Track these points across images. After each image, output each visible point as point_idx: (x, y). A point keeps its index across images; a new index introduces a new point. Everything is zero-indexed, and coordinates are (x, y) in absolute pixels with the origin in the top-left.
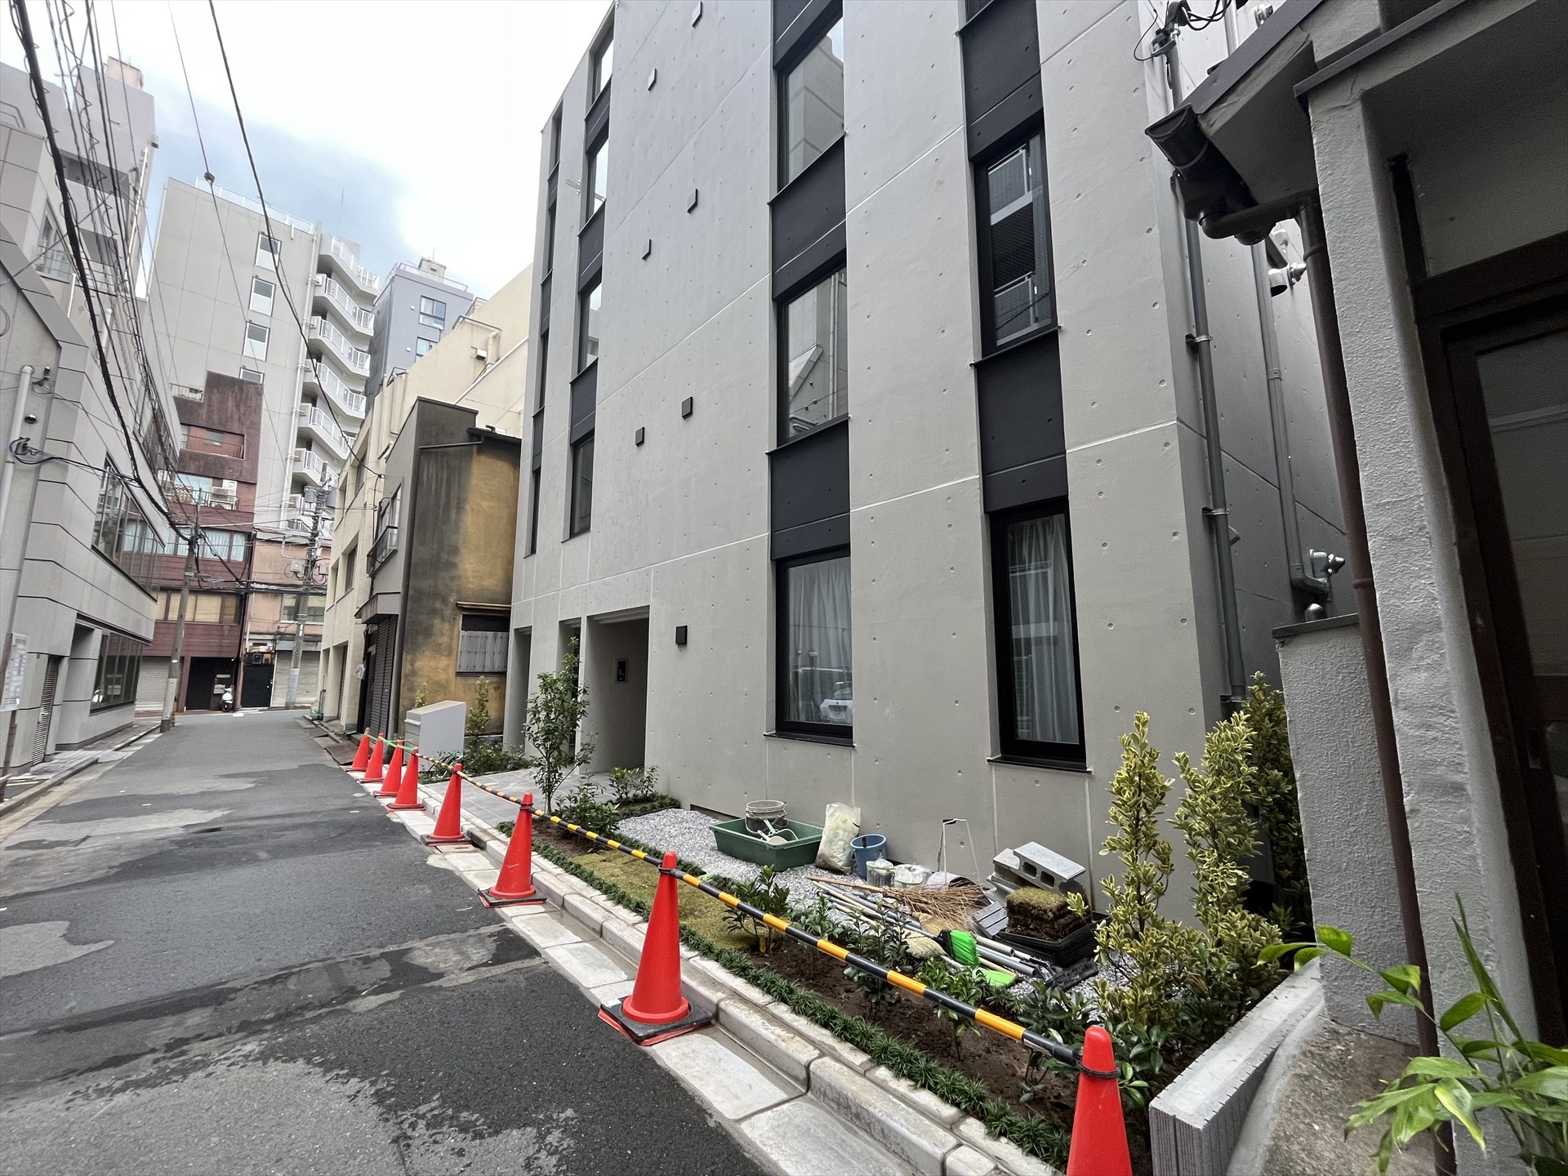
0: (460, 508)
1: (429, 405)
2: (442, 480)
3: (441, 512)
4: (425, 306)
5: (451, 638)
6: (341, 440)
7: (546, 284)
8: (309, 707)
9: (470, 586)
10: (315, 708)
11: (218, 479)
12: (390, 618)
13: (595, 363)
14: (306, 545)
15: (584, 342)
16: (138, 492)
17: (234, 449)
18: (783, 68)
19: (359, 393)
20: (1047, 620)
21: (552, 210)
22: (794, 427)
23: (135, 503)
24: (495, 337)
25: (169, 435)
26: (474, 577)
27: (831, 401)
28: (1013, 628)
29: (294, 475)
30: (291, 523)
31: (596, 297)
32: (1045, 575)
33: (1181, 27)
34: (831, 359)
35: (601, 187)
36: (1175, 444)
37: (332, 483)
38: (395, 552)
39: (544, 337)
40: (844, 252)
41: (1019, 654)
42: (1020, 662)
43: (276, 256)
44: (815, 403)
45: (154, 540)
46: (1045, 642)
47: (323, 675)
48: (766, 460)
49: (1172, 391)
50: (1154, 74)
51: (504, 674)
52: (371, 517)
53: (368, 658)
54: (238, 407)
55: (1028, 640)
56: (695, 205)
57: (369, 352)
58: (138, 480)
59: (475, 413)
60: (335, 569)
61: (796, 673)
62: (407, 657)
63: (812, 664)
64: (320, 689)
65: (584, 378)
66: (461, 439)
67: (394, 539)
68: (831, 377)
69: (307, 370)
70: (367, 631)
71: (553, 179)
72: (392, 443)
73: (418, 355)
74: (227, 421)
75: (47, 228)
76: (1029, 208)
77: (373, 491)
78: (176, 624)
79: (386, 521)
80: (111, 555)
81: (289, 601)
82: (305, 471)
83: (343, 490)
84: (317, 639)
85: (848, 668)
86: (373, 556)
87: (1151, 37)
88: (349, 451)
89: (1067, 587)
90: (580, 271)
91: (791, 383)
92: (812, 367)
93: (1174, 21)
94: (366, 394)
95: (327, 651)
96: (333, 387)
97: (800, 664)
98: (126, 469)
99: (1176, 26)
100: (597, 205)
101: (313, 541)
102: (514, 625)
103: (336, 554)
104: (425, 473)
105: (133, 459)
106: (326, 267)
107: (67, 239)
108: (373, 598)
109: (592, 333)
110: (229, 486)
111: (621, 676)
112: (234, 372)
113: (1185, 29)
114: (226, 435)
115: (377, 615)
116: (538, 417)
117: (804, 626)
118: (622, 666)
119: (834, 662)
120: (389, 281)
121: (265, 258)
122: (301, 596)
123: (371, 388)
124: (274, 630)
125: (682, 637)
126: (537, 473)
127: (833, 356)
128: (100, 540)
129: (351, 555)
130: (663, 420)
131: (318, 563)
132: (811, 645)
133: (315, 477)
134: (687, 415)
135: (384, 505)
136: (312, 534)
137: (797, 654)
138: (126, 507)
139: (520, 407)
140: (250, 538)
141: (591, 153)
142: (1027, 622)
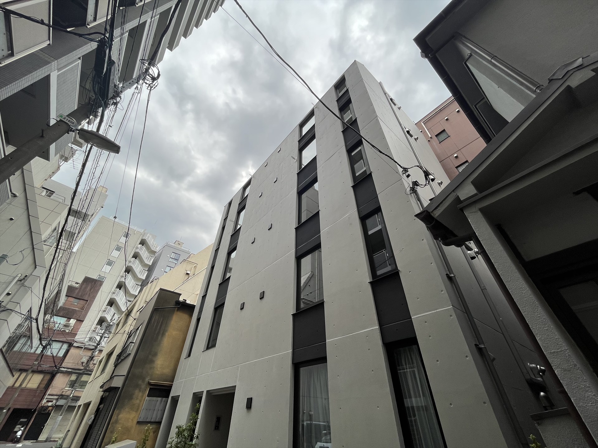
0: (163, 334)
1: (163, 291)
2: (160, 322)
3: (155, 336)
4: (173, 255)
5: (140, 401)
6: (125, 304)
7: (217, 250)
8: (57, 441)
9: (158, 372)
10: (60, 442)
11: (69, 319)
12: (116, 389)
13: (230, 277)
14: (93, 349)
15: (227, 269)
16: (34, 324)
17: (81, 306)
18: (300, 193)
19: (138, 285)
20: (420, 397)
21: (223, 228)
22: (303, 302)
23: (30, 329)
24: (195, 267)
25: (59, 300)
26: (160, 368)
27: (317, 292)
28: (405, 400)
29: (101, 317)
30: (91, 339)
31: (233, 255)
32: (414, 372)
33: (417, 187)
34: (316, 276)
35: (241, 222)
36: (454, 316)
37: (114, 321)
38: (130, 354)
39: (213, 268)
40: (320, 243)
41: (410, 417)
42: (411, 421)
43: (127, 239)
44: (311, 293)
45: (29, 345)
46: (421, 409)
47: (73, 419)
48: (291, 317)
49: (447, 295)
50: (413, 198)
51: (160, 423)
52: (125, 336)
53: (98, 412)
54: (91, 290)
55: (413, 407)
56: (271, 228)
57: (147, 271)
58: (37, 320)
59: (180, 295)
60: (100, 362)
61: (303, 425)
62: (116, 412)
63: (311, 419)
64: (67, 430)
65: (225, 283)
66: (172, 305)
67: (132, 347)
68: (317, 283)
69: (122, 277)
70: (103, 396)
71: (225, 219)
72: (145, 305)
73: (165, 272)
74: (84, 295)
75: (55, 229)
76: (381, 230)
77: (130, 326)
78: (17, 388)
79: (130, 340)
80: (6, 354)
81: (73, 377)
82: (106, 316)
83: (118, 325)
84: (77, 399)
85: (328, 422)
86: (119, 356)
87: (409, 189)
88: (126, 308)
89: (426, 381)
90: (229, 246)
91: (302, 285)
92: (309, 279)
93: (415, 185)
94: (141, 286)
95: (80, 406)
96: (130, 282)
97: (305, 419)
98: (34, 315)
99: (416, 186)
100: (239, 227)
101: (96, 347)
102: (172, 394)
103: (104, 354)
104: (154, 318)
105: (39, 311)
106: (143, 243)
107: (59, 234)
108: (112, 378)
109: (230, 266)
110: (73, 322)
111: (217, 428)
112: (95, 277)
113: (418, 187)
114: (81, 301)
115: (111, 387)
116: (204, 297)
117: (307, 397)
118: (218, 419)
119: (321, 419)
120: (163, 247)
121: (123, 239)
122: (80, 375)
123: (144, 284)
124: (59, 393)
125: (249, 404)
126: (198, 320)
127: (317, 275)
128: (6, 345)
129: (110, 355)
130: (252, 300)
131: (94, 358)
132: (310, 408)
133: (109, 318)
134: (262, 298)
135: (132, 332)
136: (97, 344)
137: (304, 413)
138: (25, 331)
139: (198, 292)
140: (70, 345)
141: (239, 213)
142: (410, 397)
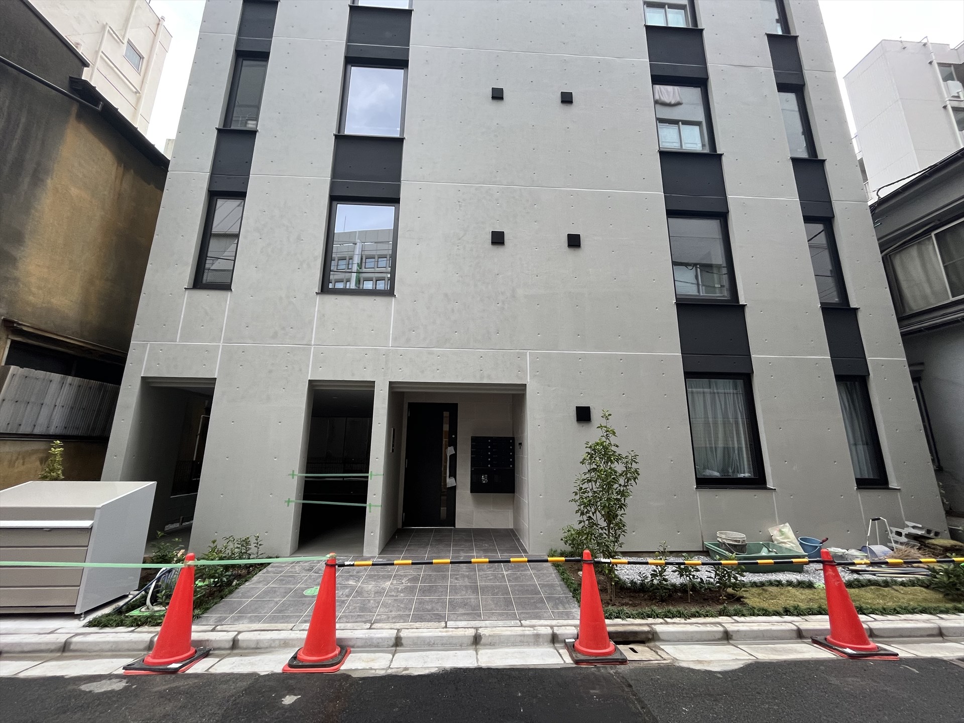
9: (31, 298)
13: (398, 140)
26: (39, 288)
111: (393, 448)
130: (536, 237)
134: (575, 246)
